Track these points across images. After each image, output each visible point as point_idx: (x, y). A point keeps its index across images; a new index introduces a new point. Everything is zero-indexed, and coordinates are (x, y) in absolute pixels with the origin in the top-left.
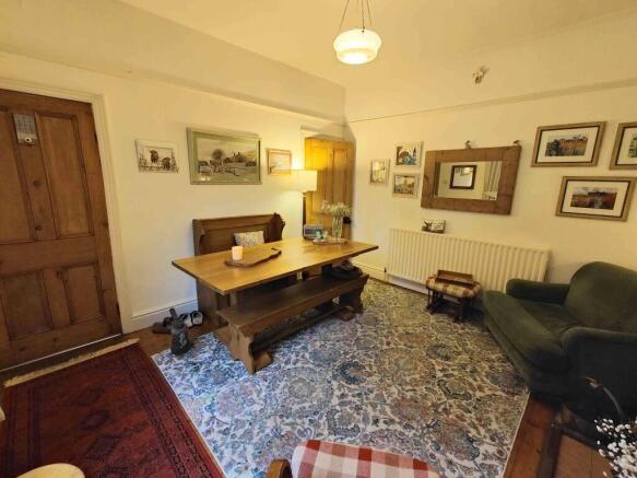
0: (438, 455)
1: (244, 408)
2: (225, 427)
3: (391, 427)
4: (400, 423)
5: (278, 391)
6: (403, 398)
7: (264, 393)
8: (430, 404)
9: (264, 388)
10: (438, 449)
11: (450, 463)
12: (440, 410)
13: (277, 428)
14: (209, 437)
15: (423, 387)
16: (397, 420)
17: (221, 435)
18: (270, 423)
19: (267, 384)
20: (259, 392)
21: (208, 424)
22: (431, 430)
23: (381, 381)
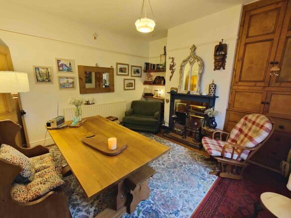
1: (173, 197)
2: (185, 203)
5: (159, 184)
7: (162, 190)
9: (159, 190)
13: (179, 183)
14: (193, 208)
17: (190, 203)
18: (178, 185)
19: (155, 189)
20: (162, 191)
21: (186, 212)
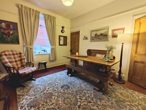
0: (34, 97)
3: (46, 91)
4: (46, 92)
6: (53, 95)
8: (48, 101)
10: (35, 97)
11: (31, 99)
12: (44, 103)
15: (55, 102)
16: (47, 92)
22: (40, 98)
23: (61, 92)
